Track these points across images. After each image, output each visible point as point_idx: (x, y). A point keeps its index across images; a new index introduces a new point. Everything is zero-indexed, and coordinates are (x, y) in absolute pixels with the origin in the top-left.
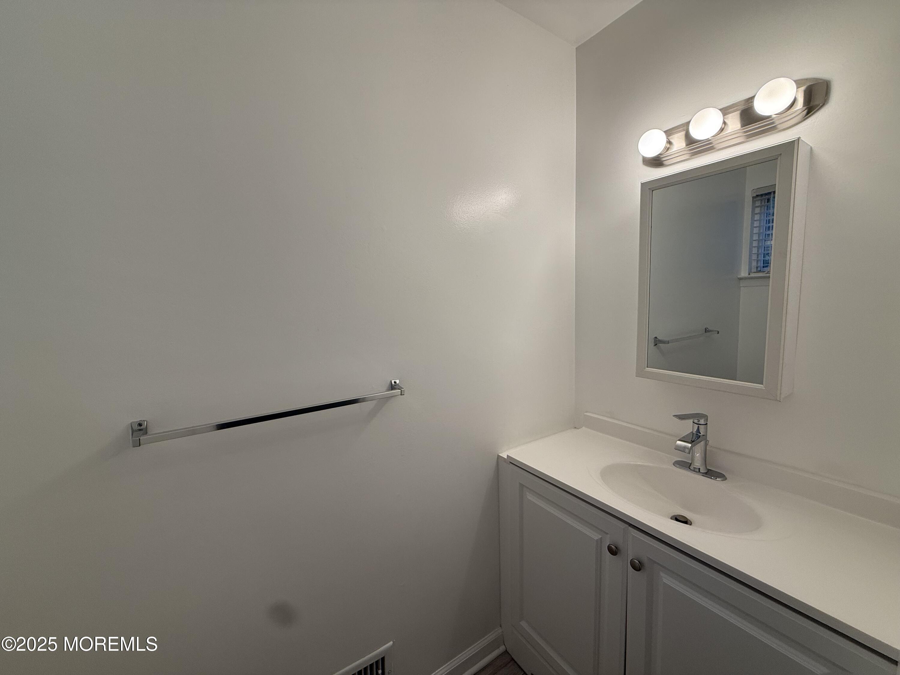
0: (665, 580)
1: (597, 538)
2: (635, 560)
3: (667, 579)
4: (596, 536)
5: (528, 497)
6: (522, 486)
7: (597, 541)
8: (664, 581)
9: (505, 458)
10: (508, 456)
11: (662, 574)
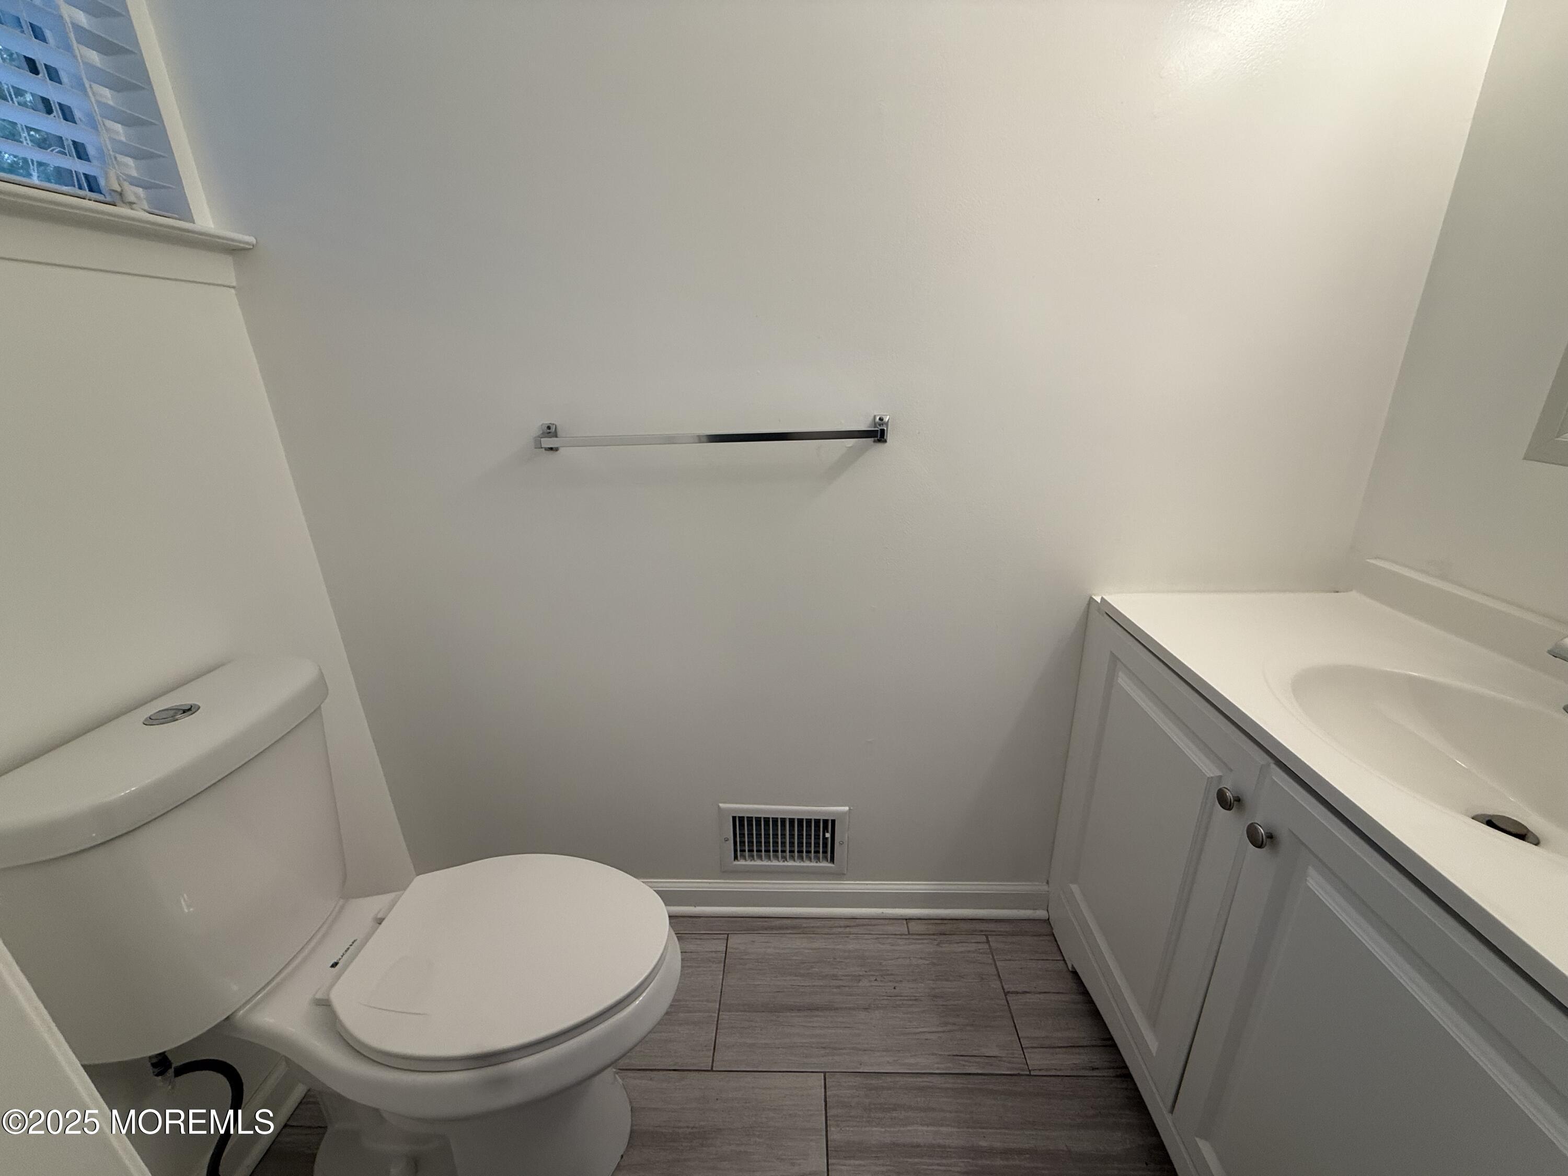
0: (1311, 883)
1: (1212, 775)
2: (1260, 827)
3: (1315, 882)
4: (1210, 770)
5: (1120, 680)
6: (1114, 659)
7: (1210, 779)
8: (1309, 884)
9: (1097, 602)
10: (1102, 599)
11: (1311, 871)
